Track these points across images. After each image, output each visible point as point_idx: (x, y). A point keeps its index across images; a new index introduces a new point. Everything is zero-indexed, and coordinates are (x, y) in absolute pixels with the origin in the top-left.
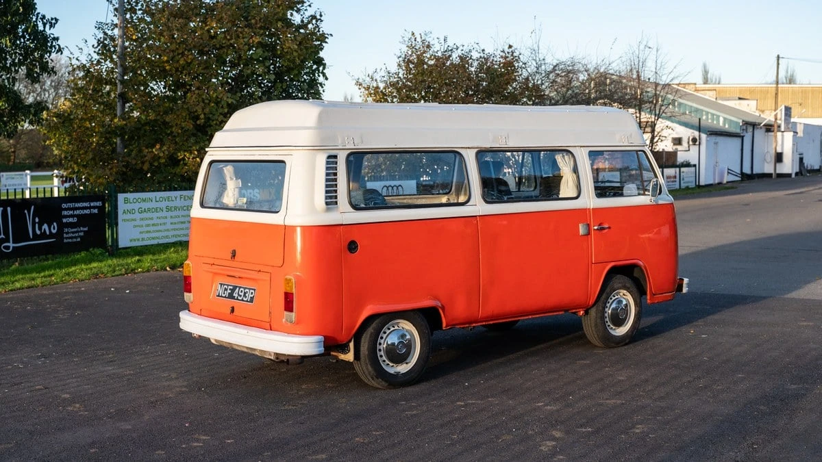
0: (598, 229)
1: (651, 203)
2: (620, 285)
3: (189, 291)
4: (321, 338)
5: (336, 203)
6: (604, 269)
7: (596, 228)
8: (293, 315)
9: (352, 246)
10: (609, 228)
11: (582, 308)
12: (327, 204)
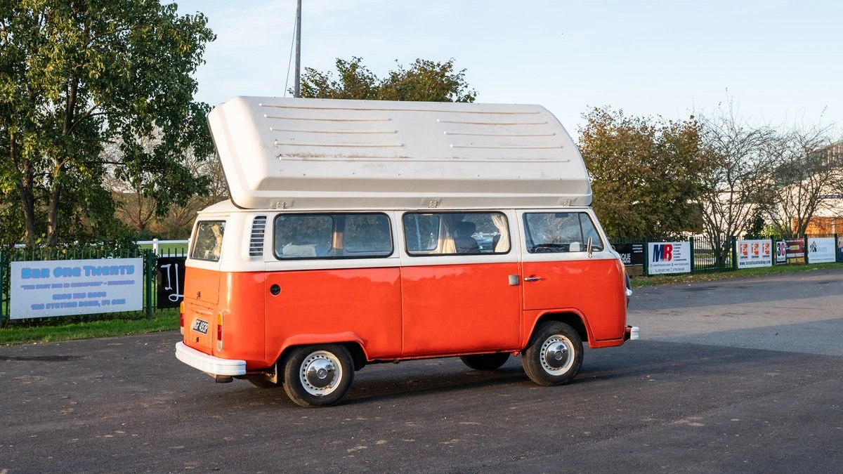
0: (527, 281)
1: (589, 259)
2: (557, 330)
3: (183, 326)
4: (244, 362)
5: (261, 254)
6: (536, 316)
7: (526, 279)
8: (221, 342)
9: (275, 289)
10: (542, 279)
11: (516, 349)
12: (251, 254)
